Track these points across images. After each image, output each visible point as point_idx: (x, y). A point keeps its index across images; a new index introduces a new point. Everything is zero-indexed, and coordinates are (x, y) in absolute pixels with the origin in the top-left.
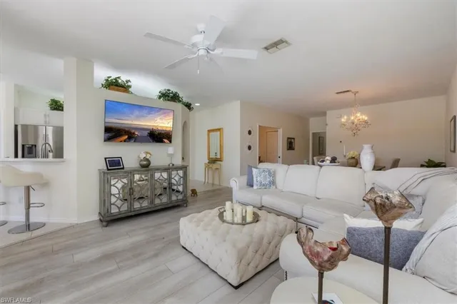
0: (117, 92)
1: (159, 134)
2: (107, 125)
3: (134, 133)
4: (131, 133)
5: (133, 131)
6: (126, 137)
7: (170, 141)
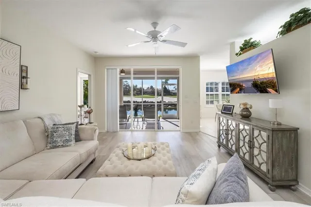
0: (250, 51)
1: (261, 83)
3: (242, 86)
4: (240, 86)
5: (241, 84)
6: (238, 89)
7: (276, 91)
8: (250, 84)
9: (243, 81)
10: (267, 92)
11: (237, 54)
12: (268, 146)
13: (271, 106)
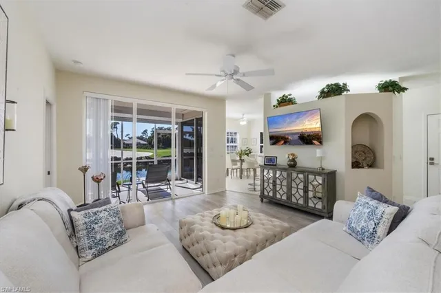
0: (289, 106)
1: (308, 136)
2: (271, 134)
5: (286, 137)
6: (283, 142)
7: (320, 142)
8: (296, 137)
9: (288, 134)
10: (311, 143)
11: (274, 106)
12: (323, 188)
13: (318, 155)
